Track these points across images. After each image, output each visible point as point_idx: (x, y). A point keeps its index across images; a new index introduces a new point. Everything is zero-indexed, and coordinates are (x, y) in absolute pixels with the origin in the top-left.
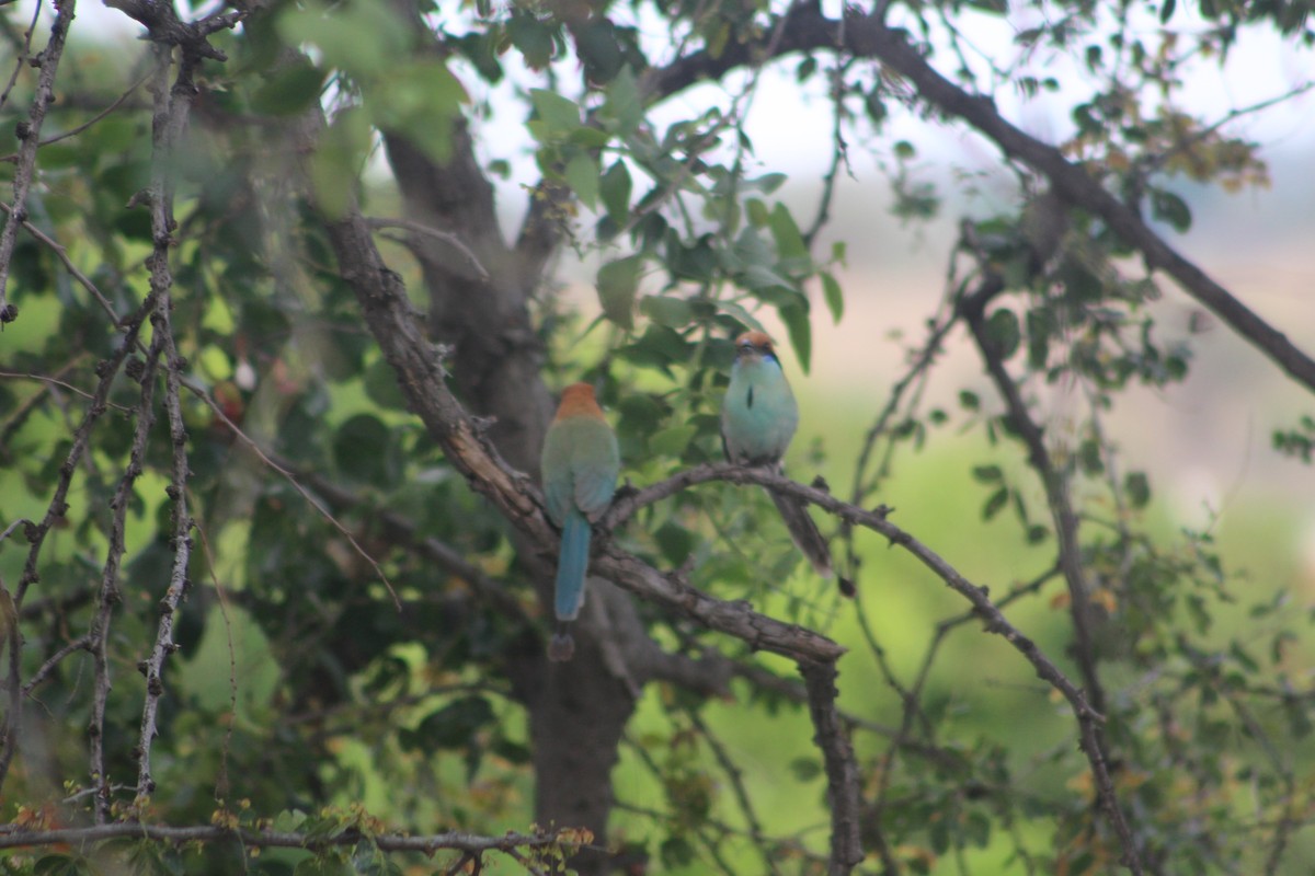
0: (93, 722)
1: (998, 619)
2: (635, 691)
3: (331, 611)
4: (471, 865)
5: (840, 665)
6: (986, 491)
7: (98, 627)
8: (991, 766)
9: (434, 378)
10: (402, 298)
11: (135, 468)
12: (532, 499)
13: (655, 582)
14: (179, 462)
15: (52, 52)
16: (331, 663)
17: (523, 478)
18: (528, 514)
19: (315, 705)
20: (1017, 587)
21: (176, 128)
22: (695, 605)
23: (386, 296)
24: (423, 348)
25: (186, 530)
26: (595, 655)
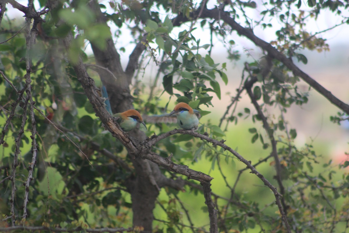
0: (11, 199)
1: (255, 170)
2: (159, 189)
3: (78, 168)
5: (211, 182)
6: (253, 135)
7: (12, 173)
8: (254, 208)
9: (102, 106)
10: (94, 85)
11: (22, 131)
12: (129, 139)
13: (162, 161)
14: (34, 129)
16: (78, 182)
18: (128, 143)
19: (74, 193)
20: (261, 160)
21: (32, 40)
22: (173, 167)
23: (89, 85)
24: (100, 99)
25: (35, 147)
26: (148, 179)
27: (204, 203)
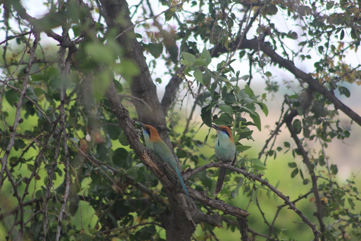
0: (43, 233)
1: (292, 205)
2: (195, 225)
3: (112, 202)
5: (248, 218)
6: (292, 169)
7: (45, 207)
9: (137, 139)
10: (128, 117)
11: (55, 163)
12: (164, 172)
13: (198, 195)
14: (67, 162)
15: (33, 50)
16: (112, 217)
18: (163, 176)
19: (107, 228)
20: (301, 196)
21: (67, 70)
22: (208, 201)
23: (124, 116)
24: (134, 131)
25: (68, 180)
26: (184, 214)
27: (240, 239)
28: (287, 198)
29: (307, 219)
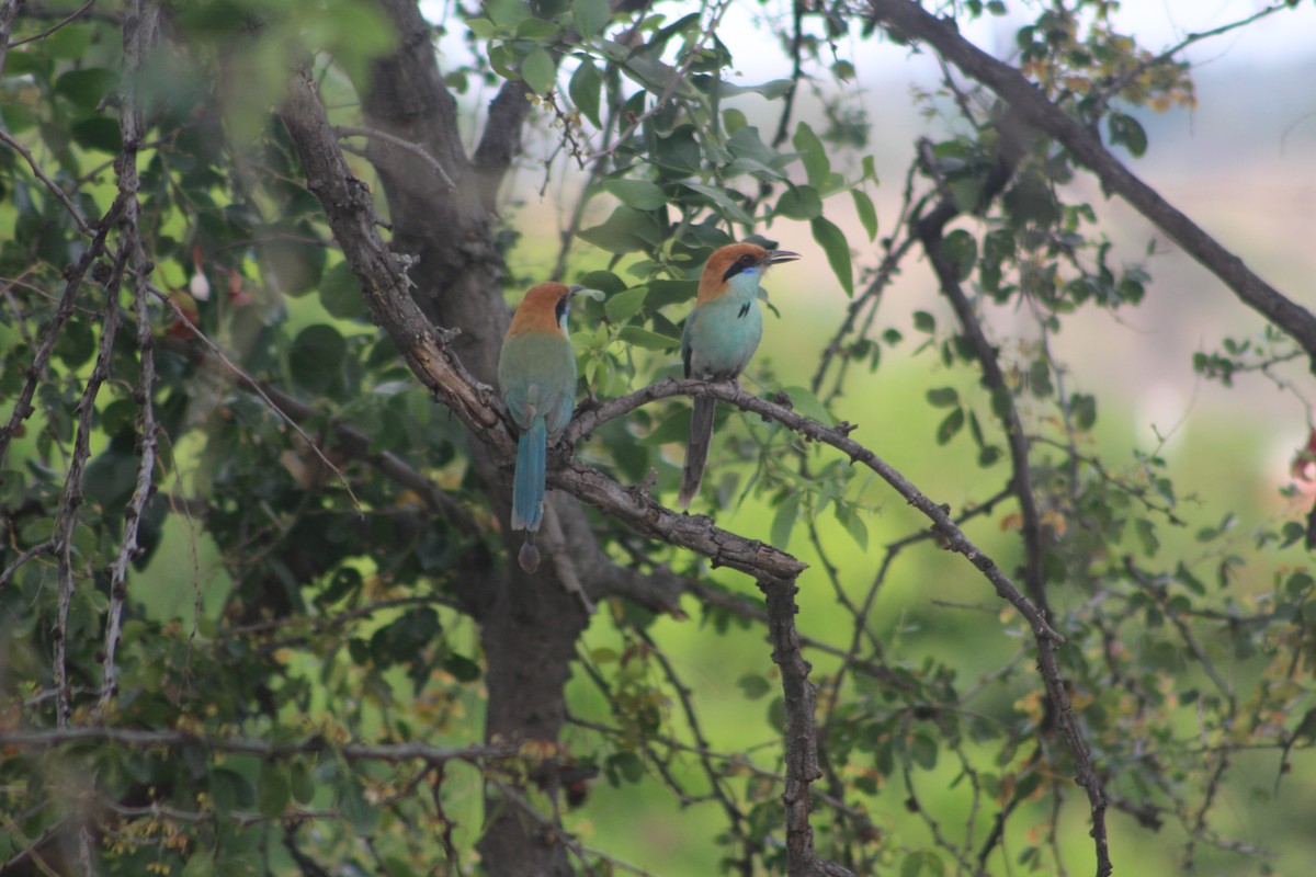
0: (55, 626)
1: (959, 537)
2: (589, 606)
3: (285, 522)
4: (433, 775)
5: (799, 582)
6: (942, 414)
7: (62, 530)
8: (940, 686)
9: (399, 288)
10: (368, 208)
11: (101, 372)
12: (495, 411)
13: (617, 496)
14: (146, 367)
16: (283, 573)
17: (487, 390)
18: (492, 426)
19: (266, 612)
20: (970, 508)
21: (145, 31)
22: (657, 519)
23: (352, 205)
24: (389, 259)
25: (151, 434)
26: (549, 568)
27: (770, 658)
28: (942, 513)
29: (1011, 588)
